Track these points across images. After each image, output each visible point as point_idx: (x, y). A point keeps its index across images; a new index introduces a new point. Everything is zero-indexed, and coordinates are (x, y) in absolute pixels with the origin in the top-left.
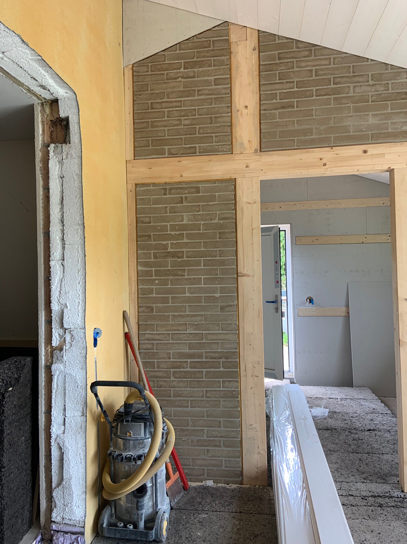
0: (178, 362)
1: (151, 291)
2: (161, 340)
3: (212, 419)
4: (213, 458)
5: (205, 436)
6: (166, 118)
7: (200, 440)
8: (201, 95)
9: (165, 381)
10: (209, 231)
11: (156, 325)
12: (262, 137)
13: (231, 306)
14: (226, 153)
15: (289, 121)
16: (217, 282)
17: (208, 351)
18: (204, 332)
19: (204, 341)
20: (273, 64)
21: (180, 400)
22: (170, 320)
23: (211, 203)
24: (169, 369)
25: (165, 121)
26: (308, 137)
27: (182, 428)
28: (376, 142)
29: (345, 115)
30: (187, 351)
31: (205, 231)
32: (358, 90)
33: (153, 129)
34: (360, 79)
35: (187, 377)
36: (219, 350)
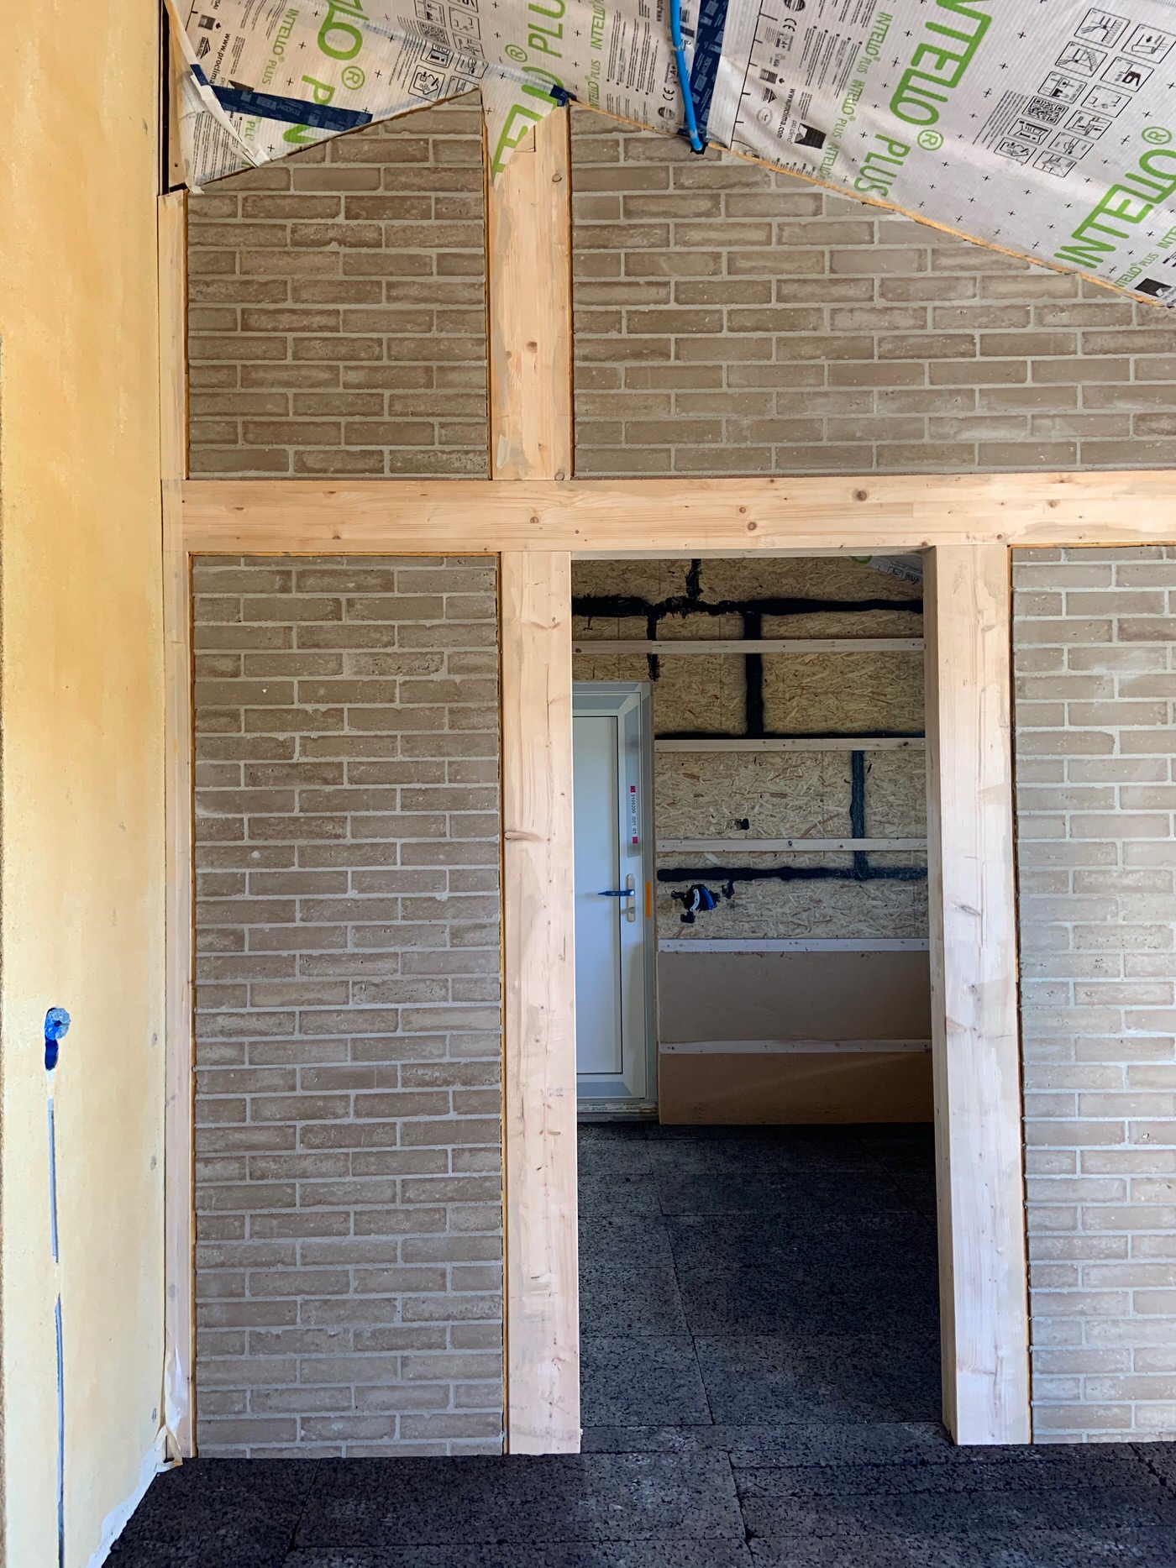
0: (319, 1097)
1: (237, 884)
2: (266, 1034)
3: (418, 1265)
4: (419, 1383)
5: (398, 1317)
6: (289, 361)
7: (382, 1331)
8: (397, 299)
9: (275, 1159)
10: (421, 705)
11: (252, 989)
12: (577, 436)
13: (482, 927)
14: (472, 476)
15: (656, 395)
16: (442, 857)
17: (412, 1061)
18: (400, 1006)
19: (399, 1033)
20: (609, 226)
21: (323, 1215)
22: (297, 972)
23: (428, 623)
24: (289, 1119)
25: (286, 367)
26: (707, 446)
27: (328, 1297)
28: (889, 470)
29: (808, 389)
30: (349, 1063)
31: (407, 705)
32: (842, 320)
33: (250, 390)
34: (851, 291)
35: (347, 1142)
36: (446, 1060)
